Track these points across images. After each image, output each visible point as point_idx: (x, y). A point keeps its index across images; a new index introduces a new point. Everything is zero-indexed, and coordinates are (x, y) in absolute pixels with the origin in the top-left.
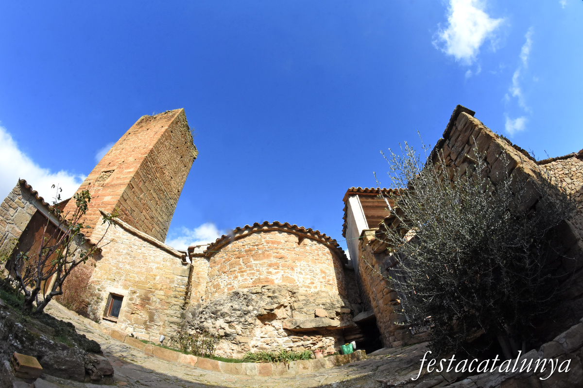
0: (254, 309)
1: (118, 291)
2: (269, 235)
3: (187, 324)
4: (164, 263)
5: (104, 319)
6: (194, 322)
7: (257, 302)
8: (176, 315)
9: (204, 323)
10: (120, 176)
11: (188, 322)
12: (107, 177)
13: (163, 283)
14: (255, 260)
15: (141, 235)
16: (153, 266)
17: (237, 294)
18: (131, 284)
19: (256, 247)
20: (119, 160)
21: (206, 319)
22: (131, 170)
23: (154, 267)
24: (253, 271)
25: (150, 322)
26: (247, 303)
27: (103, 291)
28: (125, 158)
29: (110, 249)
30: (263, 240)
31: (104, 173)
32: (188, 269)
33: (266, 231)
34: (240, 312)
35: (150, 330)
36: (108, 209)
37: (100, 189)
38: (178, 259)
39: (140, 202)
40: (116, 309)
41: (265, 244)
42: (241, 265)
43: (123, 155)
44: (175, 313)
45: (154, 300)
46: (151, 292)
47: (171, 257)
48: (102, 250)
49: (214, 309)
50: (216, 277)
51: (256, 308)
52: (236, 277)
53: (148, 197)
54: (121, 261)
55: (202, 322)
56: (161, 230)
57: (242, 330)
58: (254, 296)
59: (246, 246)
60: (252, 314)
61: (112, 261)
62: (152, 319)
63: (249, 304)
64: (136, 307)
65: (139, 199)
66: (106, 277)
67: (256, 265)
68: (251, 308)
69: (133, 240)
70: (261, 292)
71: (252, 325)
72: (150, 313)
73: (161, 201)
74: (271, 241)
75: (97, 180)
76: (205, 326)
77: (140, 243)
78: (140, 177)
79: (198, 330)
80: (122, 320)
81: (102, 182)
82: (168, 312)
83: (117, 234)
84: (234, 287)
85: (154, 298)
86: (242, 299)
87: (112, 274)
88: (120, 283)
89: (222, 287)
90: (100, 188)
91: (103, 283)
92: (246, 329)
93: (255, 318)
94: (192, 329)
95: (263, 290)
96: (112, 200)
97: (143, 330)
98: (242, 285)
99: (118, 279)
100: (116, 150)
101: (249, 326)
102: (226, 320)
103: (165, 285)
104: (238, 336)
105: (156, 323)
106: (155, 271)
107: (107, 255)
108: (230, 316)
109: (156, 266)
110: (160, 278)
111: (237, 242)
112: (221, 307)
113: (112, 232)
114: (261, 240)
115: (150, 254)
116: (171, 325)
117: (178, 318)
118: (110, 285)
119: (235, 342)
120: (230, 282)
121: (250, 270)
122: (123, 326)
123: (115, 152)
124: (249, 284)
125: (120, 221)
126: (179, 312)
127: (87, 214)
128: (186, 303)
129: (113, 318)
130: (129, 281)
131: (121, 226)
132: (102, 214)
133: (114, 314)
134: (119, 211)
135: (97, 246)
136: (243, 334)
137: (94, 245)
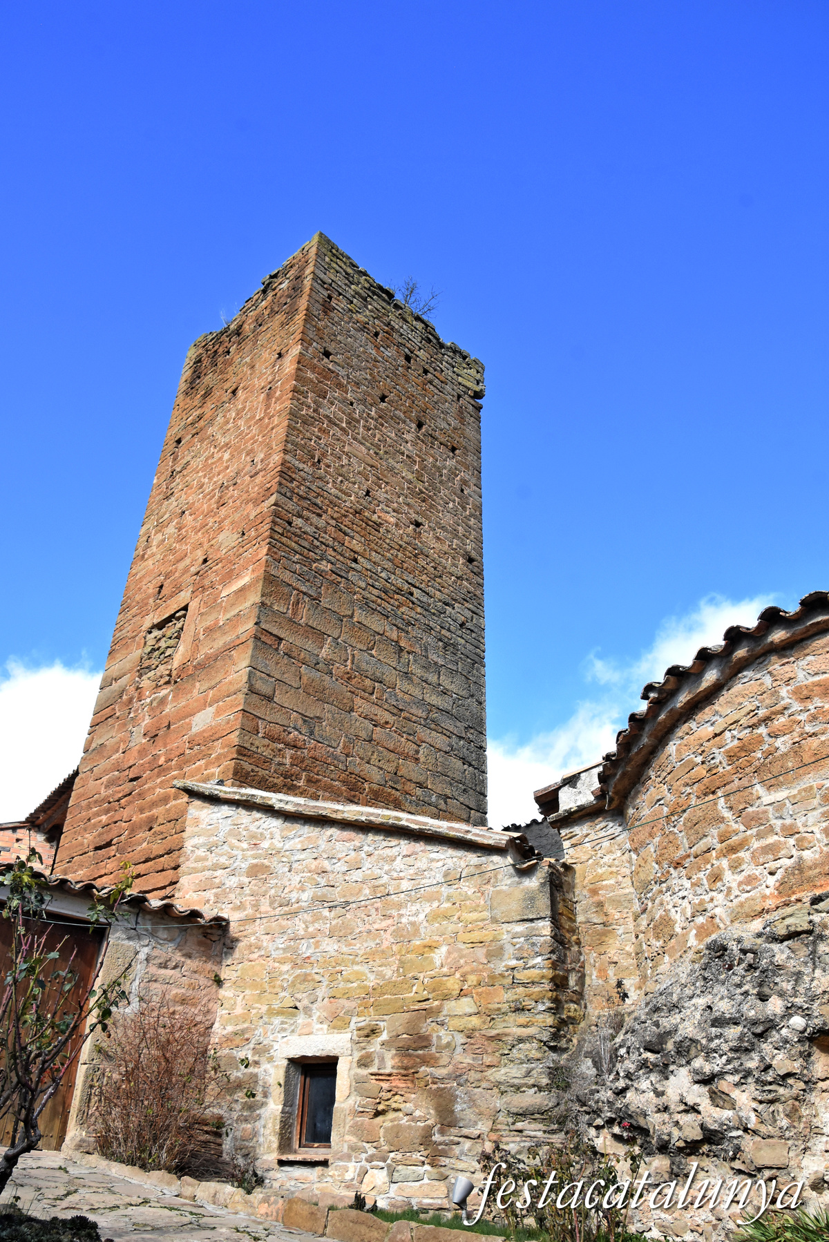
0: (790, 1011)
1: (315, 1044)
2: (802, 663)
3: (576, 1107)
4: (451, 890)
5: (282, 1163)
6: (597, 1096)
7: (798, 976)
8: (532, 1081)
9: (629, 1094)
10: (217, 620)
11: (579, 1100)
12: (172, 642)
13: (467, 968)
14: (769, 788)
15: (346, 816)
16: (417, 914)
17: (719, 950)
18: (354, 1004)
19: (762, 730)
20: (187, 561)
21: (629, 1076)
22: (246, 579)
23: (422, 916)
24: (772, 839)
25: (442, 1132)
26: (760, 985)
27: (263, 1060)
28: (206, 546)
29: (256, 906)
30: (784, 692)
31: (156, 633)
32: (543, 885)
33: (784, 649)
34: (740, 1028)
35: (446, 1161)
36: (218, 758)
37: (165, 697)
38: (496, 858)
39: (327, 678)
40: (320, 1115)
41: (796, 706)
42: (722, 820)
43: (194, 538)
44: (528, 1074)
45: (444, 1041)
46: (429, 1012)
47: (472, 858)
48: (228, 922)
49: (650, 1032)
50: (656, 888)
51: (799, 1001)
52: (716, 877)
53: (353, 641)
54: (302, 932)
55: (621, 1092)
56: (454, 739)
57: (760, 1107)
58: (780, 953)
59: (727, 734)
60: (784, 1032)
61: (271, 946)
62: (448, 1119)
63: (766, 990)
64: (385, 1085)
65: (321, 666)
66: (264, 1008)
67: (779, 806)
68: (775, 1006)
69: (323, 845)
70: (806, 927)
71: (791, 1081)
72: (439, 1094)
73: (414, 632)
74: (818, 684)
75: (142, 670)
76: (632, 1108)
77: (350, 845)
78: (286, 590)
79: (616, 1130)
80: (345, 1150)
81: (162, 669)
82: (499, 1074)
83: (265, 844)
84: (717, 920)
85: (442, 1033)
86: (739, 969)
87: (284, 989)
88: (316, 1014)
89: (678, 930)
90: (163, 692)
91: (260, 1031)
92: (771, 1102)
93: (799, 1047)
94: (598, 1128)
95: (816, 918)
96: (222, 719)
97: (421, 1170)
98: (741, 905)
99: (306, 1002)
100: (160, 526)
101: (781, 1090)
102: (696, 1072)
103: (473, 971)
104: (747, 1137)
105: (465, 1131)
106: (427, 932)
107: (250, 928)
108: (709, 1053)
109: (428, 910)
110: (449, 953)
111: (693, 725)
112: (675, 1019)
113: (245, 845)
114: (775, 693)
115: (395, 875)
116: (519, 1125)
117: (540, 1089)
118: (284, 1030)
119: (742, 1167)
120: (702, 903)
121: (759, 836)
122: (352, 1170)
123: (160, 536)
124: (764, 897)
125: (259, 794)
126: (539, 1068)
127: (154, 804)
128: (563, 1023)
129: (315, 1153)
130: (347, 995)
131: (269, 810)
132: (192, 794)
133: (320, 1135)
134: (260, 744)
135: (208, 913)
136: (763, 1129)
137: (195, 914)
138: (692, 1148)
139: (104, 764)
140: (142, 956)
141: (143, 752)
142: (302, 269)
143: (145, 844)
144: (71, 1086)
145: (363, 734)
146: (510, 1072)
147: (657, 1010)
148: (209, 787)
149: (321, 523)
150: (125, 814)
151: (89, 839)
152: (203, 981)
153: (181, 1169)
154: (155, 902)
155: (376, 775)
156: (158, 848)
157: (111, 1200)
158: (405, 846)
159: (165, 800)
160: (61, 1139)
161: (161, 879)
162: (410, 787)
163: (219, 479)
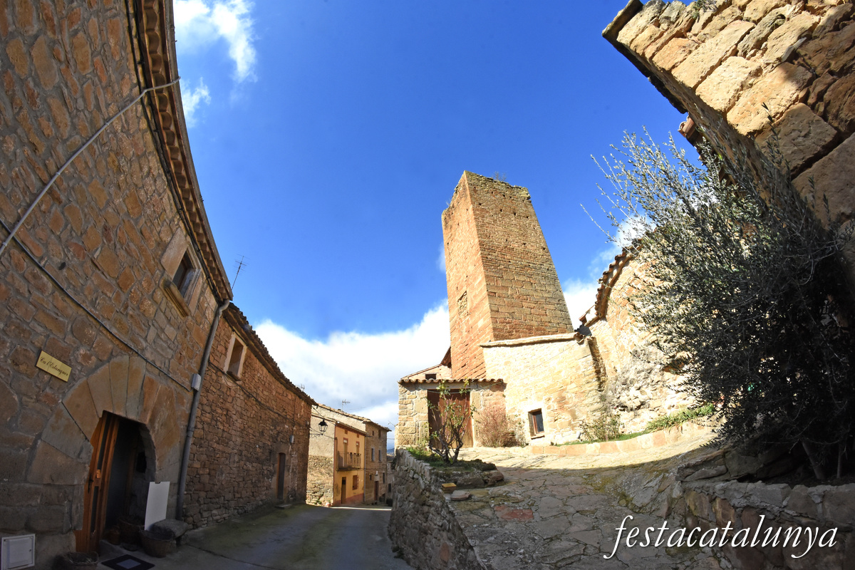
0: (656, 364)
1: (535, 407)
3: (608, 405)
4: (562, 354)
5: (532, 439)
6: (613, 401)
8: (595, 401)
9: (621, 398)
10: (476, 293)
11: (609, 403)
12: (465, 303)
13: (571, 375)
17: (636, 352)
18: (542, 393)
20: (462, 278)
21: (620, 393)
22: (480, 279)
23: (555, 364)
25: (573, 421)
26: (647, 359)
27: (521, 414)
28: (466, 272)
29: (510, 373)
30: (635, 271)
31: (460, 301)
32: (587, 345)
33: (632, 258)
34: (644, 373)
36: (488, 334)
37: (468, 319)
38: (572, 342)
39: (512, 300)
40: (540, 424)
43: (462, 271)
44: (594, 399)
45: (569, 397)
46: (564, 390)
47: (565, 343)
48: (502, 379)
49: (623, 380)
50: (618, 337)
51: (658, 361)
53: (517, 286)
54: (523, 377)
55: (619, 398)
56: (556, 305)
57: (653, 392)
58: (650, 348)
59: (624, 288)
60: (655, 370)
61: (516, 383)
62: (574, 417)
63: (649, 360)
64: (556, 413)
65: (510, 297)
66: (518, 400)
68: (652, 364)
69: (523, 352)
71: (659, 383)
72: (571, 411)
73: (534, 277)
75: (460, 313)
76: (622, 402)
78: (493, 278)
79: (620, 408)
80: (548, 432)
81: (465, 312)
82: (586, 402)
83: (507, 356)
84: (635, 343)
85: (568, 395)
86: (642, 356)
87: (522, 394)
88: (533, 398)
89: (626, 348)
91: (518, 407)
92: (655, 390)
93: (660, 373)
94: (615, 409)
96: (486, 321)
97: (569, 432)
99: (529, 396)
101: (657, 386)
102: (636, 387)
103: (573, 376)
104: (651, 401)
105: (580, 419)
106: (558, 368)
107: (509, 380)
108: (638, 381)
109: (557, 362)
110: (565, 372)
111: (615, 287)
112: (628, 374)
113: (502, 357)
117: (598, 403)
118: (525, 405)
119: (651, 409)
120: (630, 339)
123: (452, 273)
125: (502, 342)
126: (597, 397)
127: (474, 351)
128: (601, 383)
129: (541, 434)
130: (540, 391)
131: (505, 346)
132: (483, 347)
133: (541, 429)
134: (499, 326)
135: (496, 379)
136: (654, 398)
137: (492, 380)
138: (639, 407)
139: (457, 343)
140: (481, 395)
141: (467, 337)
142: (464, 183)
143: (475, 363)
144: (471, 432)
145: (528, 313)
146: (590, 400)
147: (623, 373)
148: (487, 344)
149: (496, 254)
150: (467, 355)
151: (459, 365)
152: (499, 397)
153: (505, 445)
154: (481, 380)
155: (536, 324)
156: (479, 363)
157: (488, 456)
158: (546, 345)
159: (477, 349)
160: (472, 444)
161: (482, 371)
162: (546, 324)
163: (463, 251)
